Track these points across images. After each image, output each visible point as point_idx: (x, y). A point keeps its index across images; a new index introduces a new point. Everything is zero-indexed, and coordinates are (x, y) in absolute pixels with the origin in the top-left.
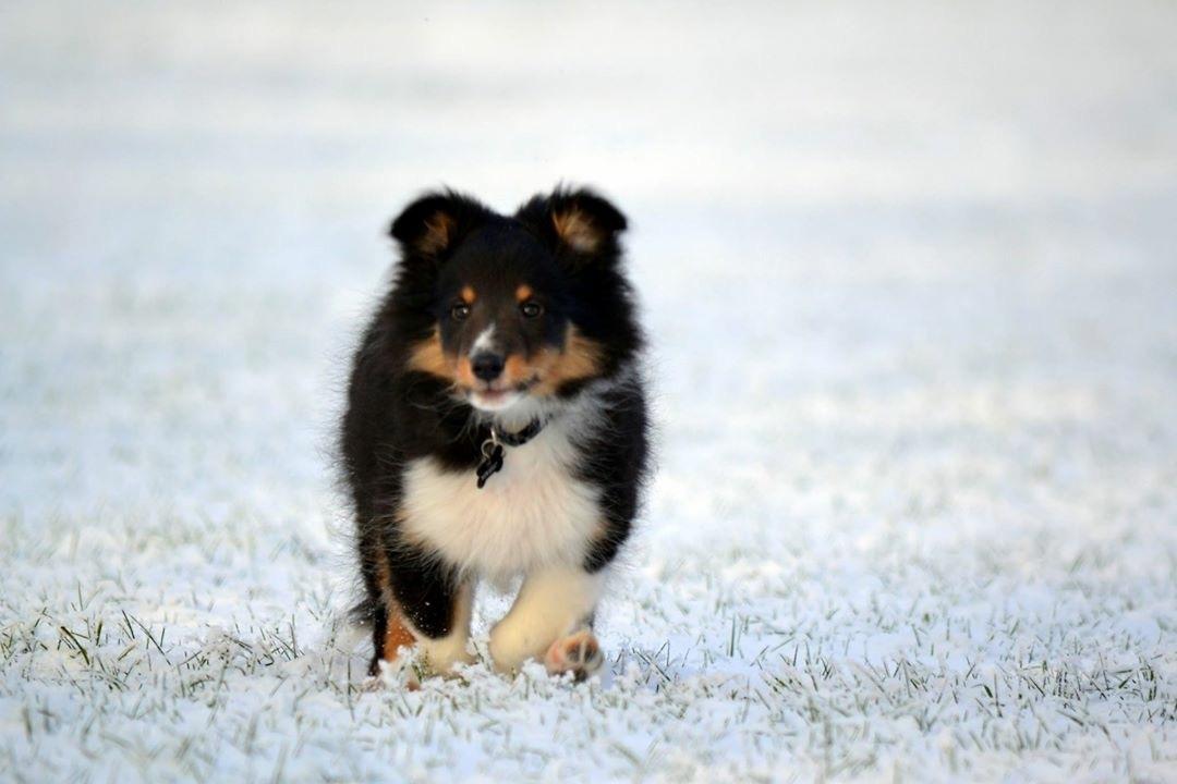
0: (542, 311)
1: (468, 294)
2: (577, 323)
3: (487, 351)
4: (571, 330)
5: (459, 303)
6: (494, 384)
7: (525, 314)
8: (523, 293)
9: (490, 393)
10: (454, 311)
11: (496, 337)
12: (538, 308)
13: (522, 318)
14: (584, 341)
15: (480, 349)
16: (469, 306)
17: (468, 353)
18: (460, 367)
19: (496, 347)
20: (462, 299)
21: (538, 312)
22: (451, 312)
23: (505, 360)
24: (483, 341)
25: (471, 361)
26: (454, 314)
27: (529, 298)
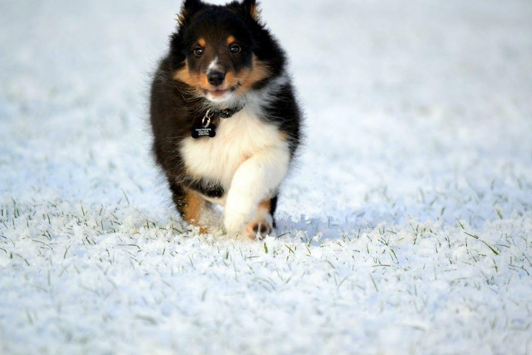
0: (240, 49)
1: (202, 42)
2: (256, 54)
3: (215, 70)
4: (254, 57)
5: (197, 47)
6: (220, 88)
7: (232, 52)
8: (231, 40)
9: (218, 92)
10: (195, 51)
11: (218, 63)
12: (238, 47)
13: (231, 54)
14: (260, 62)
15: (211, 70)
16: (203, 48)
17: (205, 72)
18: (201, 79)
19: (220, 68)
20: (199, 45)
21: (239, 49)
22: (193, 52)
23: (225, 74)
24: (213, 65)
25: (208, 76)
26: (195, 53)
27: (233, 43)
